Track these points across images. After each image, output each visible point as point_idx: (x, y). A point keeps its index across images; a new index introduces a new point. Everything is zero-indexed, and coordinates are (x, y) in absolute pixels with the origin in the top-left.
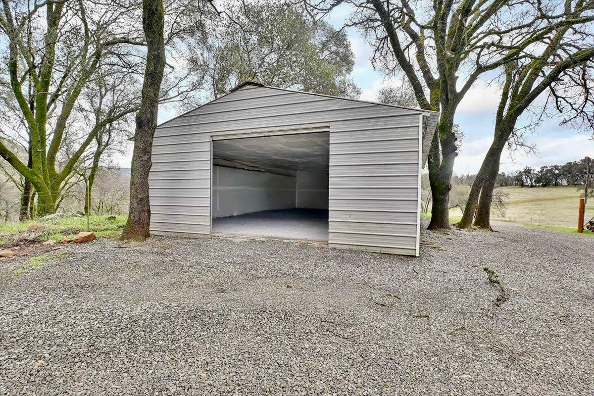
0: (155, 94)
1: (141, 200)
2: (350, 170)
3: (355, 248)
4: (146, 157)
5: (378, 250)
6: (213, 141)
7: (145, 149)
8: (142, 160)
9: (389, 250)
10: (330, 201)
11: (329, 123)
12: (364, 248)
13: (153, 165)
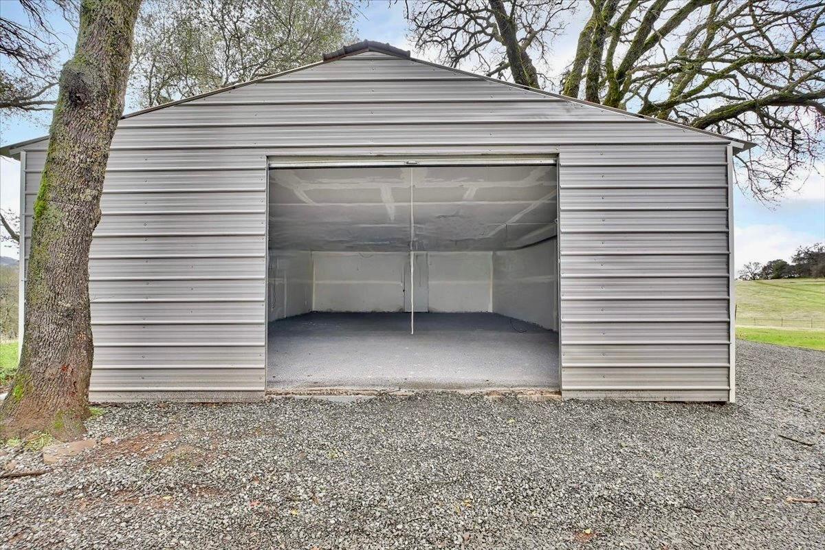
0: (126, 22)
1: (70, 314)
2: (603, 241)
3: (615, 396)
4: (89, 194)
5: (660, 397)
6: (270, 169)
7: (88, 170)
8: (76, 202)
9: (680, 395)
10: (563, 304)
11: (557, 147)
12: (635, 394)
13: (103, 219)
